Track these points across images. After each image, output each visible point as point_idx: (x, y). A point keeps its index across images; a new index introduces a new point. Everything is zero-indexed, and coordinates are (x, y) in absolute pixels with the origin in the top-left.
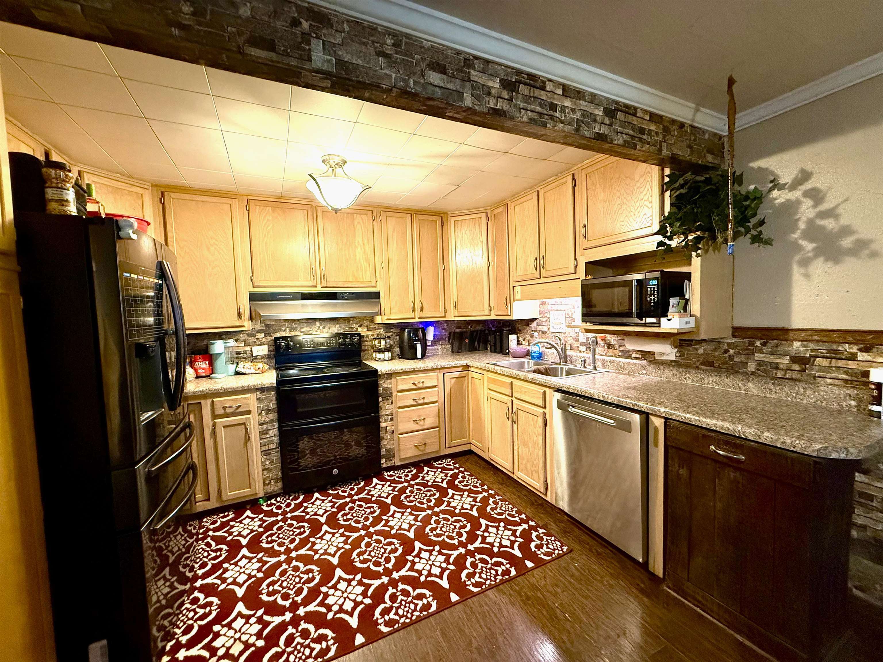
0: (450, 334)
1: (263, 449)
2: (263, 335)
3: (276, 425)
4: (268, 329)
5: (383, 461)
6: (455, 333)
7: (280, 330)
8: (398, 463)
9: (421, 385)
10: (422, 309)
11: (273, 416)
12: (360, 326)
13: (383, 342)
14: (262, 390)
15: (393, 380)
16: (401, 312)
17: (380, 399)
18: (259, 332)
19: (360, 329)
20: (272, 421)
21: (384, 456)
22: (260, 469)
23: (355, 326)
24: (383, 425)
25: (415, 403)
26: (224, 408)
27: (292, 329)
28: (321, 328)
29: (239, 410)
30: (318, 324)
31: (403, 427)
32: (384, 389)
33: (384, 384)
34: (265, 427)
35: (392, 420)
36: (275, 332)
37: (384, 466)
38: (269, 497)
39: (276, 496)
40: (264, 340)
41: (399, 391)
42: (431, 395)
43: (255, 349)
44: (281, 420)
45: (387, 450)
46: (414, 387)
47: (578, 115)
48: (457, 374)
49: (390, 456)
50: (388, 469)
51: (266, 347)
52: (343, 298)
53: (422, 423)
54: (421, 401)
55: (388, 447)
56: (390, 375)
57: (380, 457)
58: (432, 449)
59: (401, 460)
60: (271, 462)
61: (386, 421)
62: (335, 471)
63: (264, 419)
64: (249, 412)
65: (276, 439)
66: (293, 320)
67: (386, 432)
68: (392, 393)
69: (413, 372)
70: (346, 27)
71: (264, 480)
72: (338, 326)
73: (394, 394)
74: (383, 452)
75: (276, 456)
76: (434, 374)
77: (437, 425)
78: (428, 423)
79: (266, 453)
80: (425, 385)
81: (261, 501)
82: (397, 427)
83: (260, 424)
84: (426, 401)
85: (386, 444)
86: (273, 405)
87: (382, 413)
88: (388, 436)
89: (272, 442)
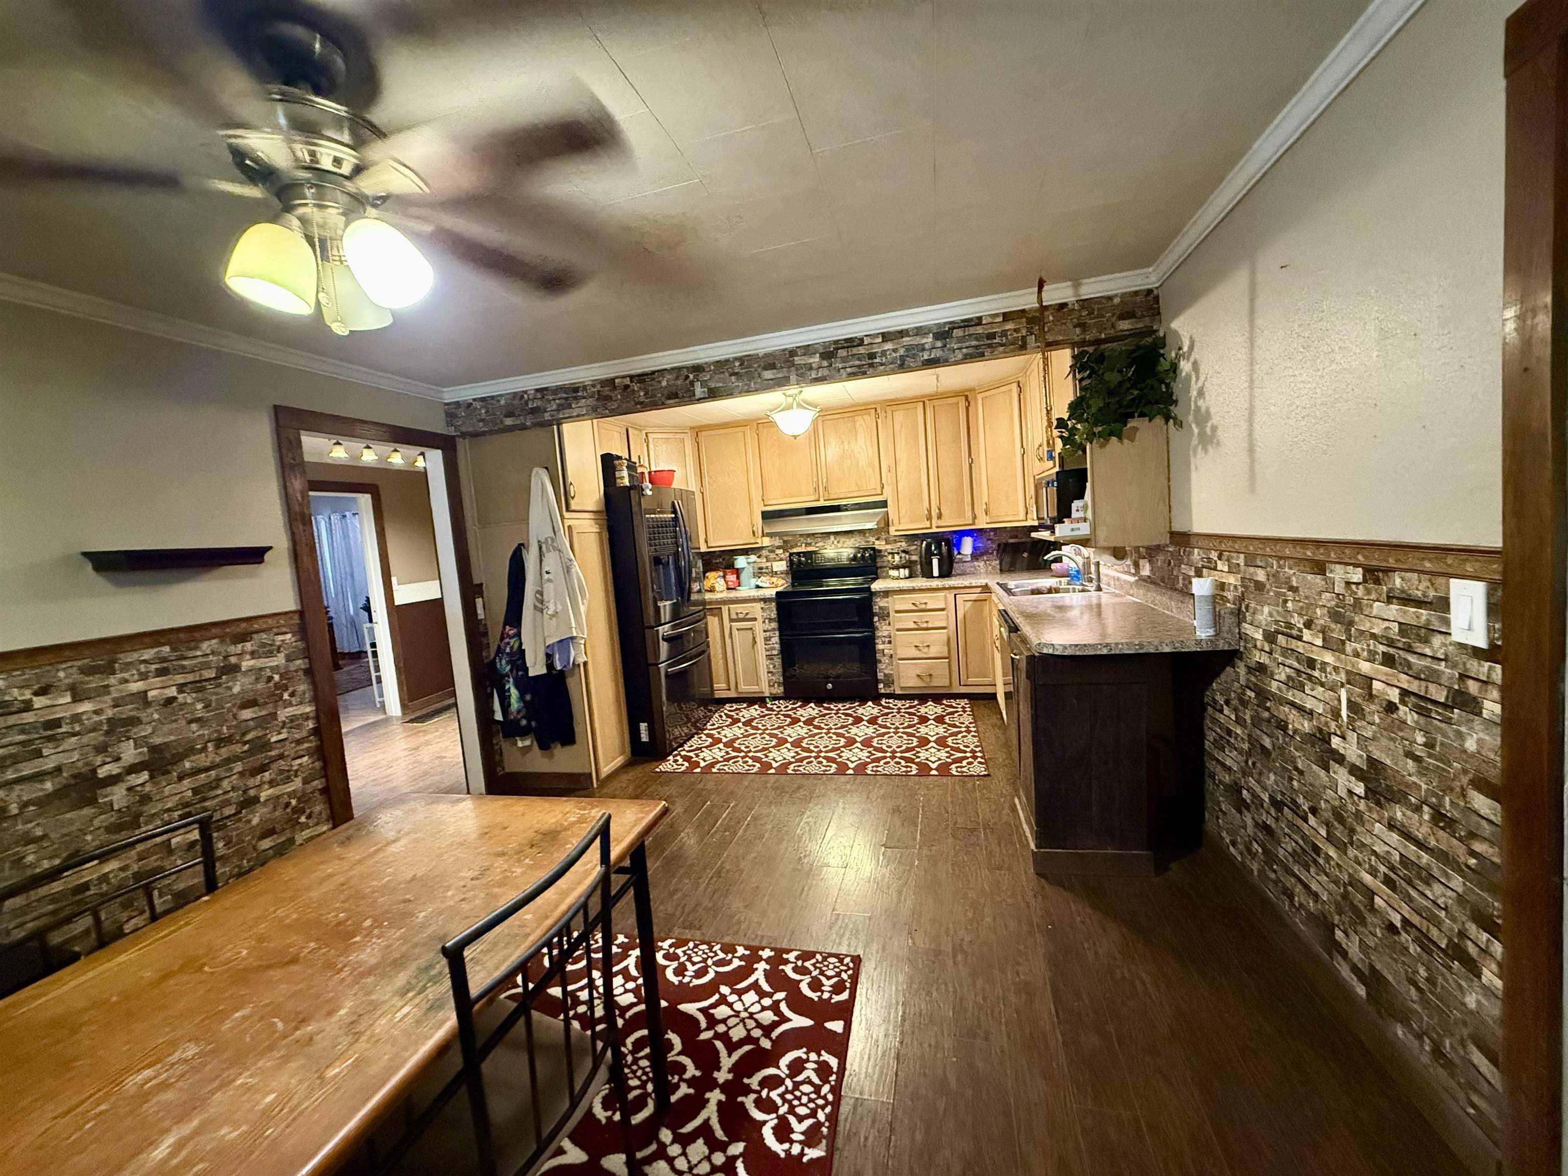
0: (999, 545)
1: (768, 653)
2: (781, 551)
3: (777, 633)
4: (785, 546)
5: (881, 686)
6: (1006, 544)
7: (796, 546)
8: (898, 692)
9: (923, 606)
10: (940, 516)
11: (774, 625)
12: (878, 539)
13: (897, 557)
14: (765, 600)
15: (890, 599)
16: (912, 522)
17: (876, 619)
18: (779, 547)
19: (877, 542)
20: (774, 629)
21: (882, 681)
22: (766, 671)
23: (872, 539)
24: (880, 647)
25: (916, 627)
26: (737, 614)
27: (807, 545)
28: (835, 542)
29: (748, 616)
30: (832, 537)
31: (902, 653)
32: (880, 608)
33: (880, 603)
34: (768, 634)
35: (890, 642)
36: (792, 547)
37: (883, 691)
38: (775, 698)
39: (779, 698)
40: (782, 556)
41: (897, 612)
42: (937, 620)
43: (775, 564)
44: (780, 629)
45: (885, 675)
46: (914, 608)
47: (902, 352)
48: (974, 597)
49: (889, 681)
50: (889, 696)
51: (784, 563)
52: (846, 510)
53: (926, 650)
54: (925, 625)
55: (887, 672)
56: (886, 593)
57: (877, 681)
58: (940, 682)
59: (902, 688)
60: (774, 667)
61: (884, 643)
62: (830, 686)
63: (767, 626)
64: (755, 619)
65: (777, 646)
66: (809, 535)
67: (884, 655)
68: (889, 613)
69: (913, 591)
70: (712, 368)
71: (769, 682)
72: (852, 540)
73: (892, 614)
74: (880, 676)
75: (778, 661)
76: (942, 594)
77: (946, 654)
78: (934, 651)
79: (770, 657)
80: (929, 607)
81: (768, 700)
82: (896, 653)
83: (765, 631)
84: (930, 625)
85: (884, 668)
86: (774, 615)
87: (879, 634)
88: (886, 660)
89: (774, 649)
